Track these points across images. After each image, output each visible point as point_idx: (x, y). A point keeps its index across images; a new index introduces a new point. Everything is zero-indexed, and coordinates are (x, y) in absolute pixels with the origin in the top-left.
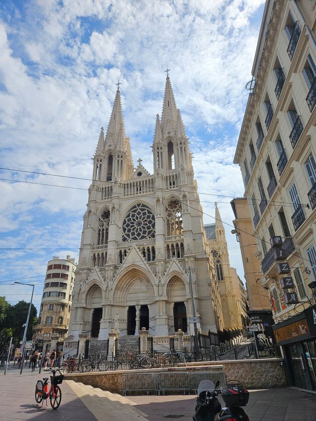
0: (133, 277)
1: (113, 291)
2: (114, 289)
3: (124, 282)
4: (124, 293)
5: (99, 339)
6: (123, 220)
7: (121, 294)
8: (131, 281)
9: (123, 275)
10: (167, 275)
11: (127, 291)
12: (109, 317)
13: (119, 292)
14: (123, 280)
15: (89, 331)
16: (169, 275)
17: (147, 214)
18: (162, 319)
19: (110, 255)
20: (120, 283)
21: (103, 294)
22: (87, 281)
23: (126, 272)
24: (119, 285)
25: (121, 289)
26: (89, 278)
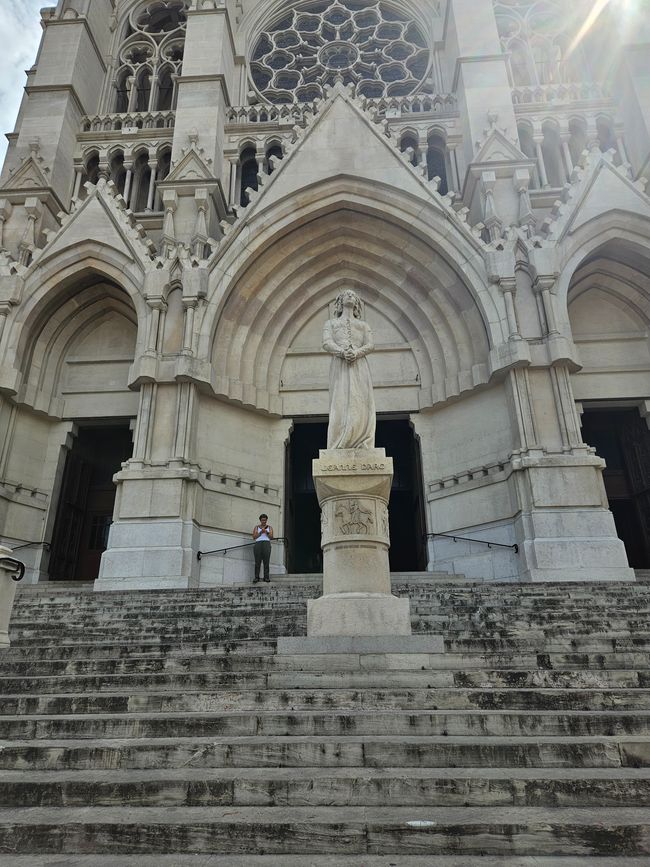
0: (321, 267)
1: (213, 309)
2: (216, 297)
3: (274, 283)
4: (270, 347)
5: (98, 586)
6: (255, 37)
7: (252, 350)
8: (312, 291)
9: (273, 230)
10: (568, 233)
11: (291, 335)
12: (182, 452)
13: (244, 330)
14: (267, 267)
15: (32, 545)
16: (581, 234)
17: (382, 21)
18: (570, 475)
19: (194, 139)
20: (254, 280)
21: (146, 321)
22: (37, 254)
23: (293, 217)
24: (244, 291)
25: (252, 314)
26: (51, 236)
